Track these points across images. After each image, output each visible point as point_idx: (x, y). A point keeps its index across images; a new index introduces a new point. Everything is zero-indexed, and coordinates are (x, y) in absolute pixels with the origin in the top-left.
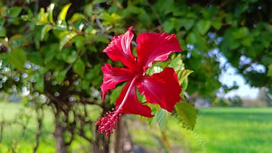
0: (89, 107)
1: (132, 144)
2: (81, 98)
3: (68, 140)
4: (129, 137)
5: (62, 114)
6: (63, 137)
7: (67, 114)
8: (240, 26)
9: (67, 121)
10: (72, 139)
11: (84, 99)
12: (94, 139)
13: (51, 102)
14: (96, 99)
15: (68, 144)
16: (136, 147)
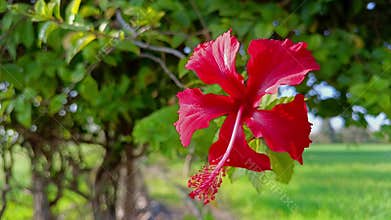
0: (85, 148)
1: (149, 199)
2: (72, 133)
3: (52, 197)
4: (144, 190)
5: (43, 159)
6: (45, 193)
7: (49, 158)
8: (309, 33)
9: (50, 169)
10: (59, 196)
11: (78, 136)
12: (94, 194)
13: (25, 141)
14: (95, 135)
15: (53, 203)
16: (154, 204)
